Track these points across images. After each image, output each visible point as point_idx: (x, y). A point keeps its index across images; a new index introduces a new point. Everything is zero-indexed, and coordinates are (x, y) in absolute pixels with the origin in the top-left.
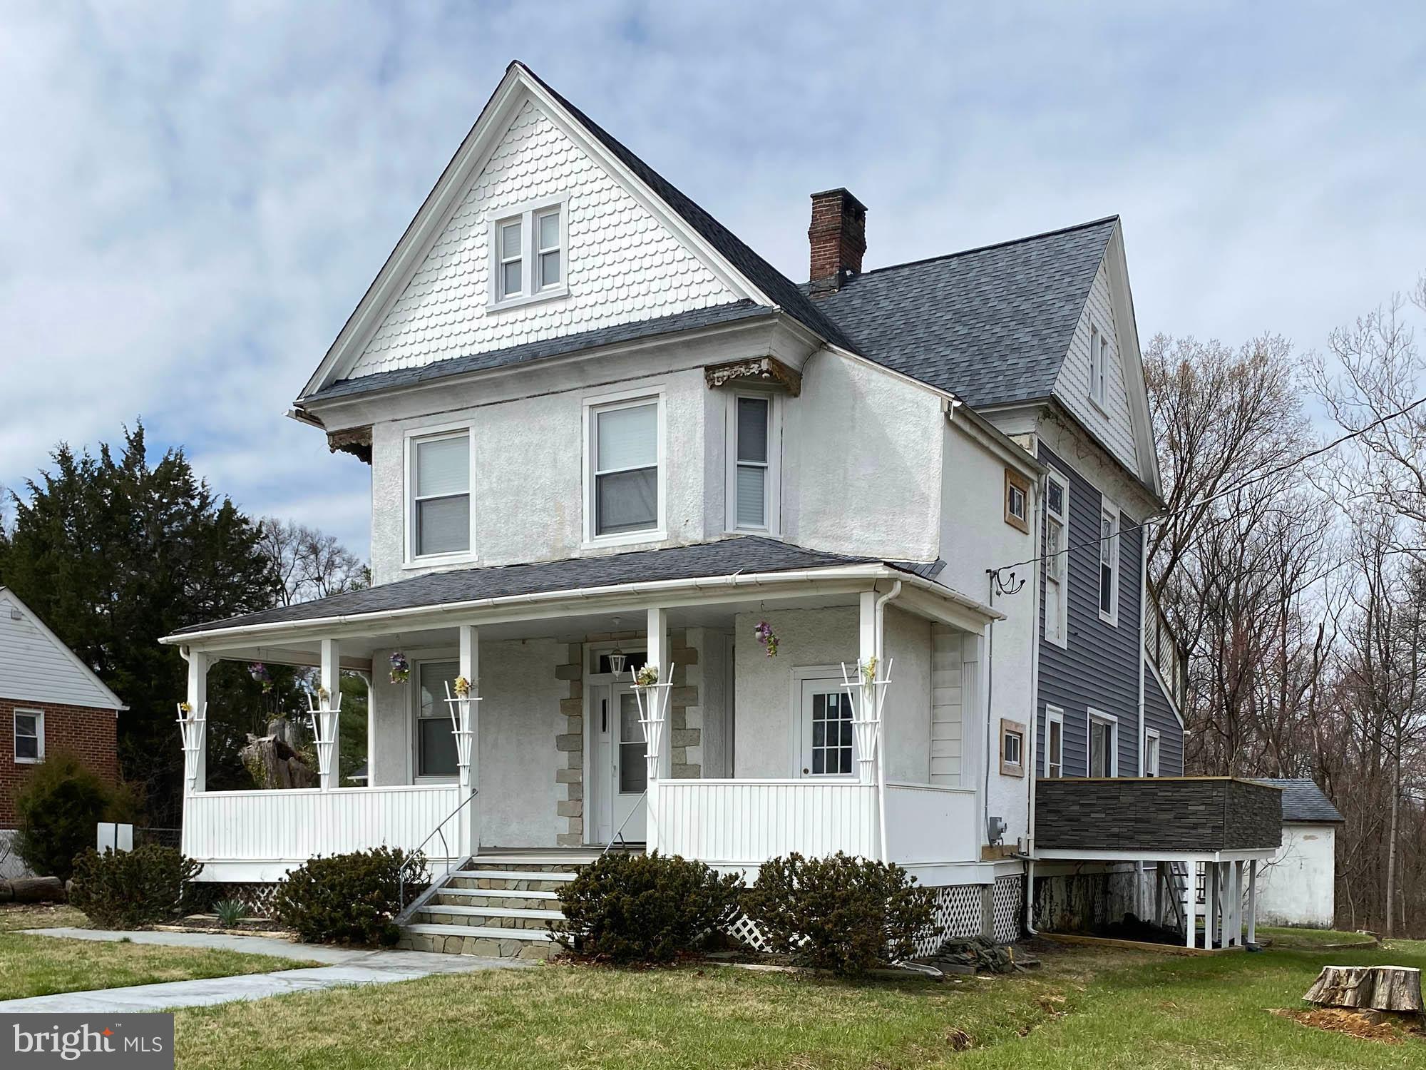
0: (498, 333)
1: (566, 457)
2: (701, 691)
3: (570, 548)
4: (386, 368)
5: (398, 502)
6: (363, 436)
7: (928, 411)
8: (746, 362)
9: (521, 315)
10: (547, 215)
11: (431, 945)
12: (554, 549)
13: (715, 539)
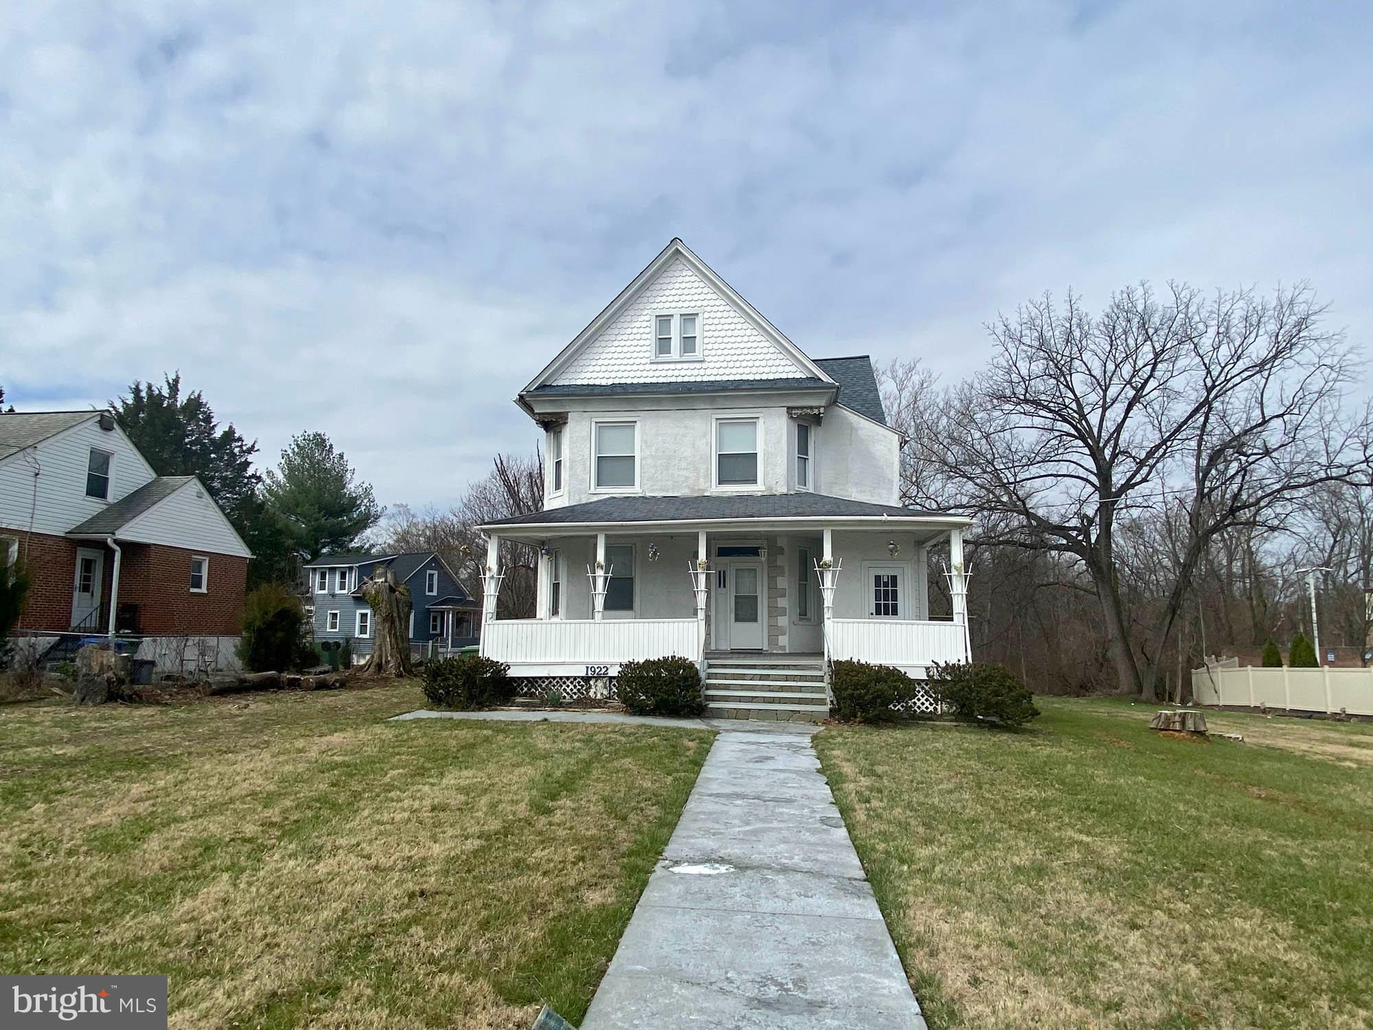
0: (657, 373)
1: (700, 443)
2: (786, 569)
3: (704, 490)
4: (579, 382)
5: (587, 456)
6: (562, 418)
7: (891, 440)
8: (811, 408)
9: (672, 366)
10: (689, 318)
11: (726, 715)
12: (692, 490)
13: (792, 492)
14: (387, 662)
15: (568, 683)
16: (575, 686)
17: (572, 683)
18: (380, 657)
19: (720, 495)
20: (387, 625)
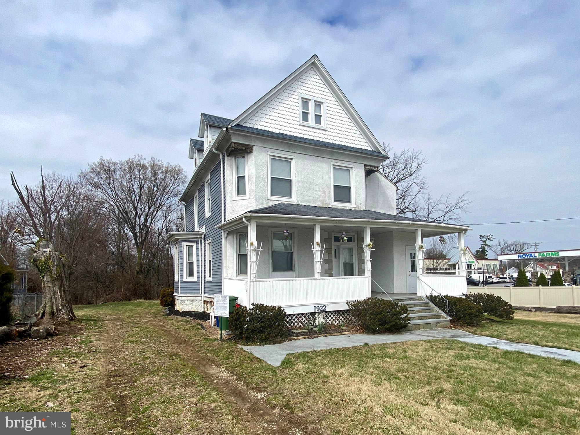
0: (303, 132)
1: (326, 177)
3: (329, 204)
4: (259, 127)
5: (265, 176)
8: (374, 167)
9: (311, 130)
10: (318, 104)
11: (410, 328)
12: (323, 203)
14: (58, 311)
15: (303, 317)
16: (306, 319)
17: (305, 317)
18: (52, 307)
19: (336, 207)
20: (58, 283)
